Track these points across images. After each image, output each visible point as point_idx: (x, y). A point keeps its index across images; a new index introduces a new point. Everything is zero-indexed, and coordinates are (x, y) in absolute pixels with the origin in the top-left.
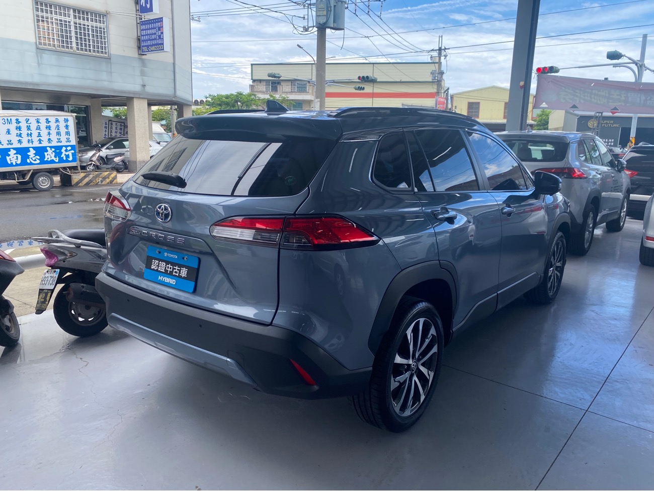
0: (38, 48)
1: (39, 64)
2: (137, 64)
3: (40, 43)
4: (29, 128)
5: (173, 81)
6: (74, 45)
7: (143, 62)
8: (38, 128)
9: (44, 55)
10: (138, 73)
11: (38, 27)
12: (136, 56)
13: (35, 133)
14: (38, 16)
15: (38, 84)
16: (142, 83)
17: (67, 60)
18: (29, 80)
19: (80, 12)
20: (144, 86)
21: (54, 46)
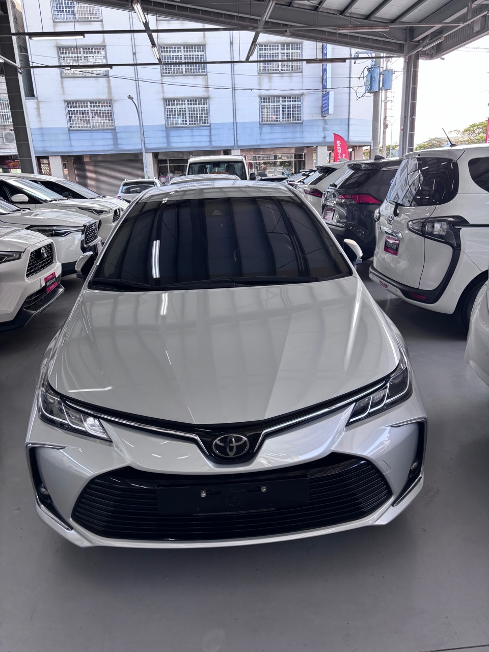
0: (260, 124)
1: (260, 133)
2: (321, 124)
3: (262, 121)
5: (347, 132)
6: (281, 119)
7: (325, 121)
9: (263, 128)
10: (321, 129)
11: (262, 111)
12: (321, 118)
14: (262, 106)
15: (259, 146)
16: (323, 136)
17: (277, 129)
18: (254, 143)
19: (285, 97)
20: (325, 137)
21: (270, 121)
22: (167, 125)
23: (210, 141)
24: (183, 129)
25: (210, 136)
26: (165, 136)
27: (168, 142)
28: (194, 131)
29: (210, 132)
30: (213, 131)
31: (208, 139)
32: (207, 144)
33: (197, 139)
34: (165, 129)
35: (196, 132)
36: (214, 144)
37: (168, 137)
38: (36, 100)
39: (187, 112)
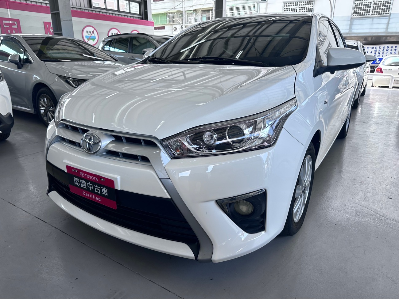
4: (379, 51)
8: (383, 51)
13: (381, 52)
22: (352, 16)
23: (387, 28)
24: (365, 18)
25: (388, 23)
26: (349, 24)
27: (351, 28)
28: (374, 20)
29: (389, 21)
30: (391, 21)
31: (385, 26)
32: (383, 30)
33: (375, 26)
34: (350, 19)
35: (376, 20)
36: (390, 30)
37: (351, 25)
38: (266, 3)
39: (372, 5)
